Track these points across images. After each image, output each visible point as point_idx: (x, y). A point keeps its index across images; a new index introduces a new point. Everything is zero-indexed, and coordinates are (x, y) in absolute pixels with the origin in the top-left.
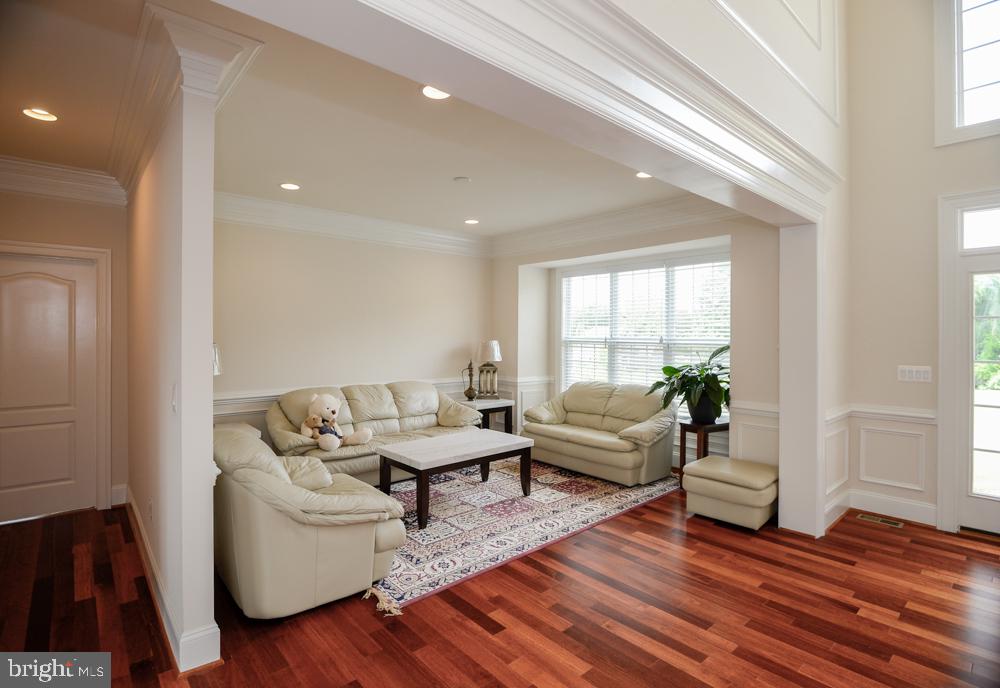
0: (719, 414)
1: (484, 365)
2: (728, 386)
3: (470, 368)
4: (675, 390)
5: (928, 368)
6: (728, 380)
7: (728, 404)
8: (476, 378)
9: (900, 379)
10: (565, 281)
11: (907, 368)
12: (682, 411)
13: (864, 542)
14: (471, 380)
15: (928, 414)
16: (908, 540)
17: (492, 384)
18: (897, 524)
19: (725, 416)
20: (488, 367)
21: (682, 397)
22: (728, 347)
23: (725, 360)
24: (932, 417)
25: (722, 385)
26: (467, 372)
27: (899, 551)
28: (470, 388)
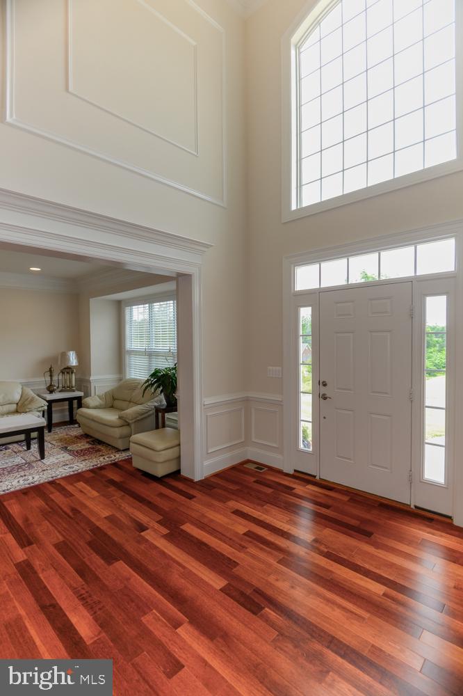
1: (65, 369)
3: (50, 371)
5: (280, 368)
8: (55, 378)
9: (268, 375)
10: (127, 310)
11: (271, 368)
14: (51, 379)
15: (277, 397)
17: (70, 381)
18: (263, 469)
20: (68, 370)
24: (280, 400)
26: (49, 373)
28: (51, 385)
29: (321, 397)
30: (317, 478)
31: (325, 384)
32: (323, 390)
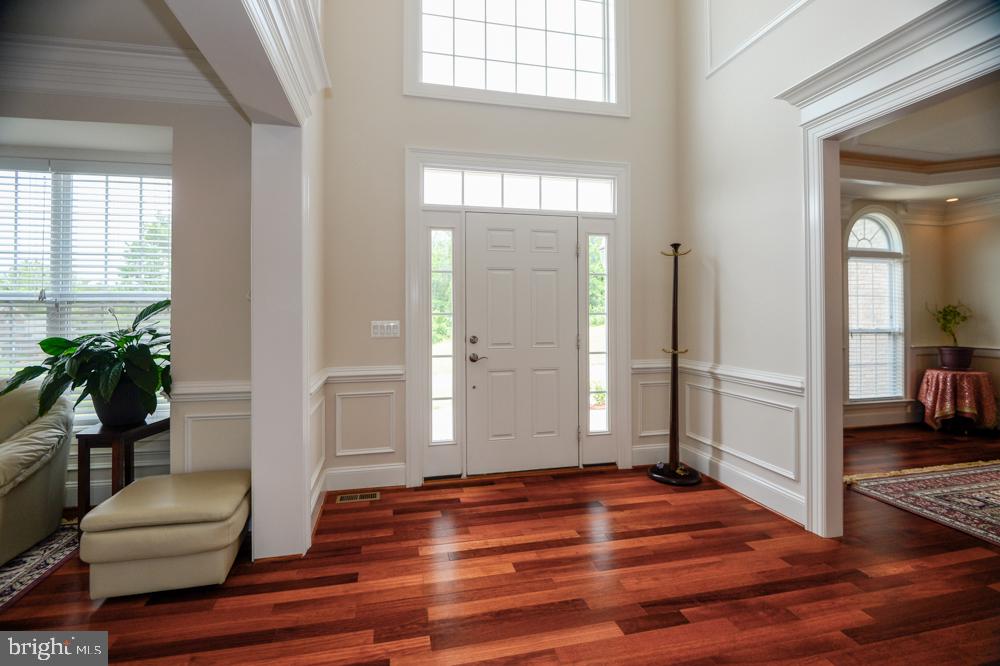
0: (152, 407)
2: (167, 363)
4: (66, 379)
5: (397, 323)
6: (168, 354)
7: (168, 391)
9: (373, 335)
11: (379, 323)
12: (82, 413)
13: (354, 536)
15: (396, 370)
16: (390, 512)
18: (375, 496)
19: (163, 409)
21: (80, 389)
22: (167, 303)
23: (162, 322)
24: (401, 372)
25: (158, 361)
27: (389, 533)
29: (470, 358)
30: (464, 476)
31: (474, 340)
32: (472, 350)
